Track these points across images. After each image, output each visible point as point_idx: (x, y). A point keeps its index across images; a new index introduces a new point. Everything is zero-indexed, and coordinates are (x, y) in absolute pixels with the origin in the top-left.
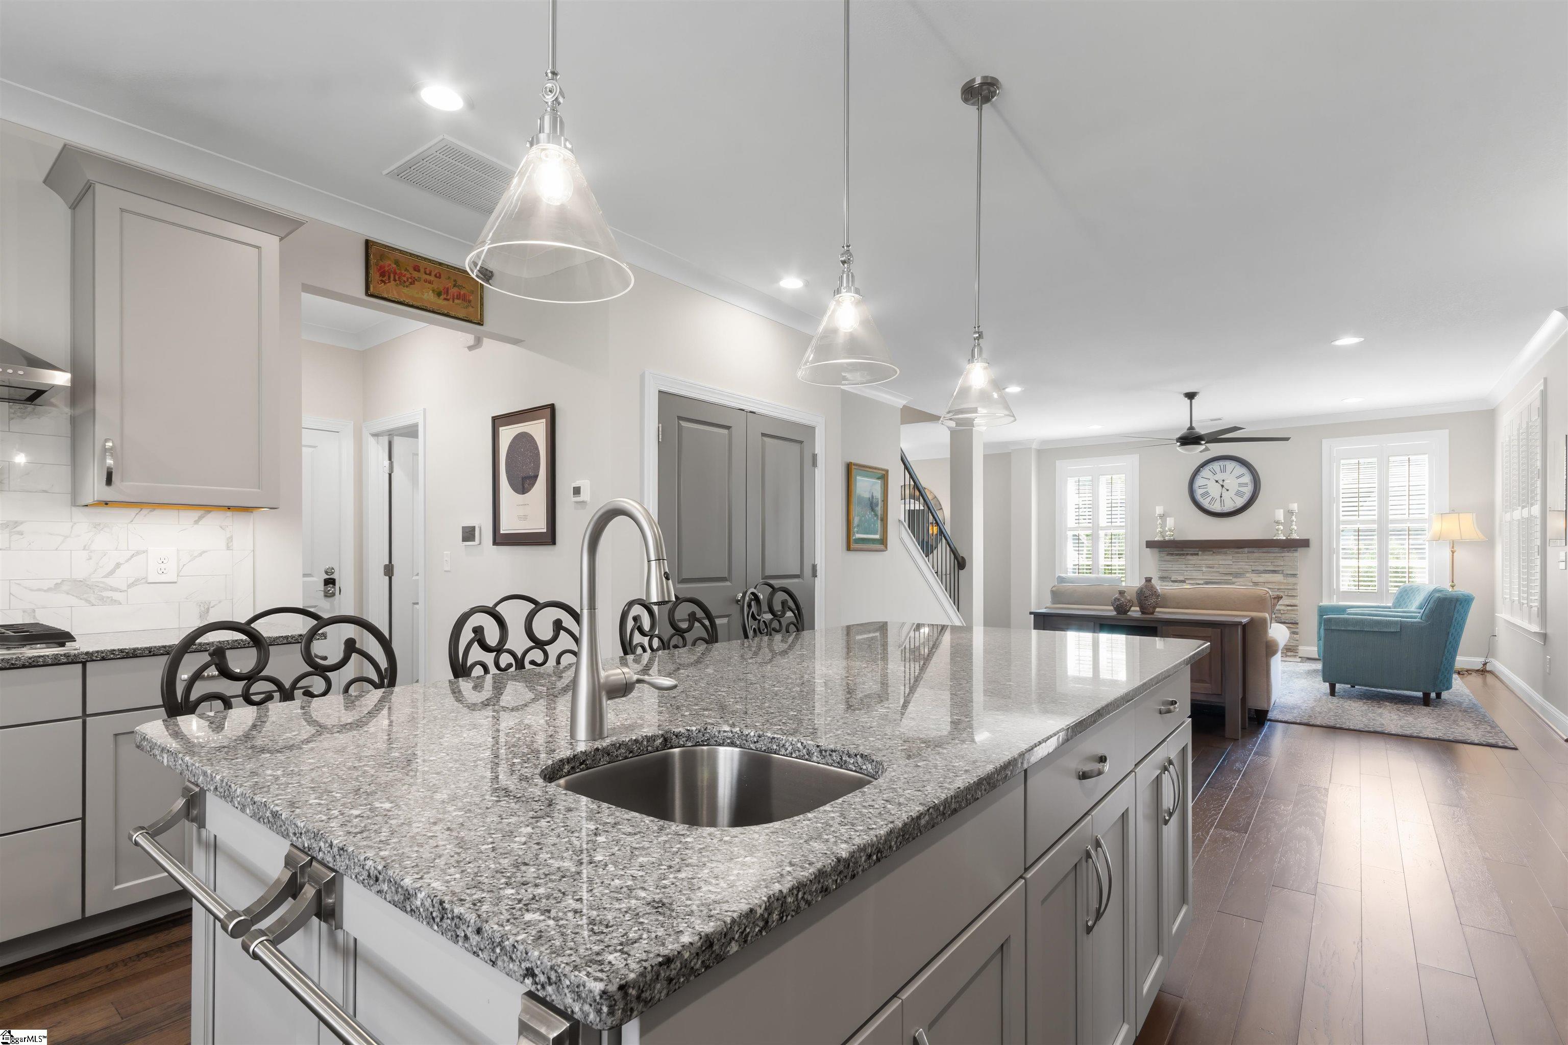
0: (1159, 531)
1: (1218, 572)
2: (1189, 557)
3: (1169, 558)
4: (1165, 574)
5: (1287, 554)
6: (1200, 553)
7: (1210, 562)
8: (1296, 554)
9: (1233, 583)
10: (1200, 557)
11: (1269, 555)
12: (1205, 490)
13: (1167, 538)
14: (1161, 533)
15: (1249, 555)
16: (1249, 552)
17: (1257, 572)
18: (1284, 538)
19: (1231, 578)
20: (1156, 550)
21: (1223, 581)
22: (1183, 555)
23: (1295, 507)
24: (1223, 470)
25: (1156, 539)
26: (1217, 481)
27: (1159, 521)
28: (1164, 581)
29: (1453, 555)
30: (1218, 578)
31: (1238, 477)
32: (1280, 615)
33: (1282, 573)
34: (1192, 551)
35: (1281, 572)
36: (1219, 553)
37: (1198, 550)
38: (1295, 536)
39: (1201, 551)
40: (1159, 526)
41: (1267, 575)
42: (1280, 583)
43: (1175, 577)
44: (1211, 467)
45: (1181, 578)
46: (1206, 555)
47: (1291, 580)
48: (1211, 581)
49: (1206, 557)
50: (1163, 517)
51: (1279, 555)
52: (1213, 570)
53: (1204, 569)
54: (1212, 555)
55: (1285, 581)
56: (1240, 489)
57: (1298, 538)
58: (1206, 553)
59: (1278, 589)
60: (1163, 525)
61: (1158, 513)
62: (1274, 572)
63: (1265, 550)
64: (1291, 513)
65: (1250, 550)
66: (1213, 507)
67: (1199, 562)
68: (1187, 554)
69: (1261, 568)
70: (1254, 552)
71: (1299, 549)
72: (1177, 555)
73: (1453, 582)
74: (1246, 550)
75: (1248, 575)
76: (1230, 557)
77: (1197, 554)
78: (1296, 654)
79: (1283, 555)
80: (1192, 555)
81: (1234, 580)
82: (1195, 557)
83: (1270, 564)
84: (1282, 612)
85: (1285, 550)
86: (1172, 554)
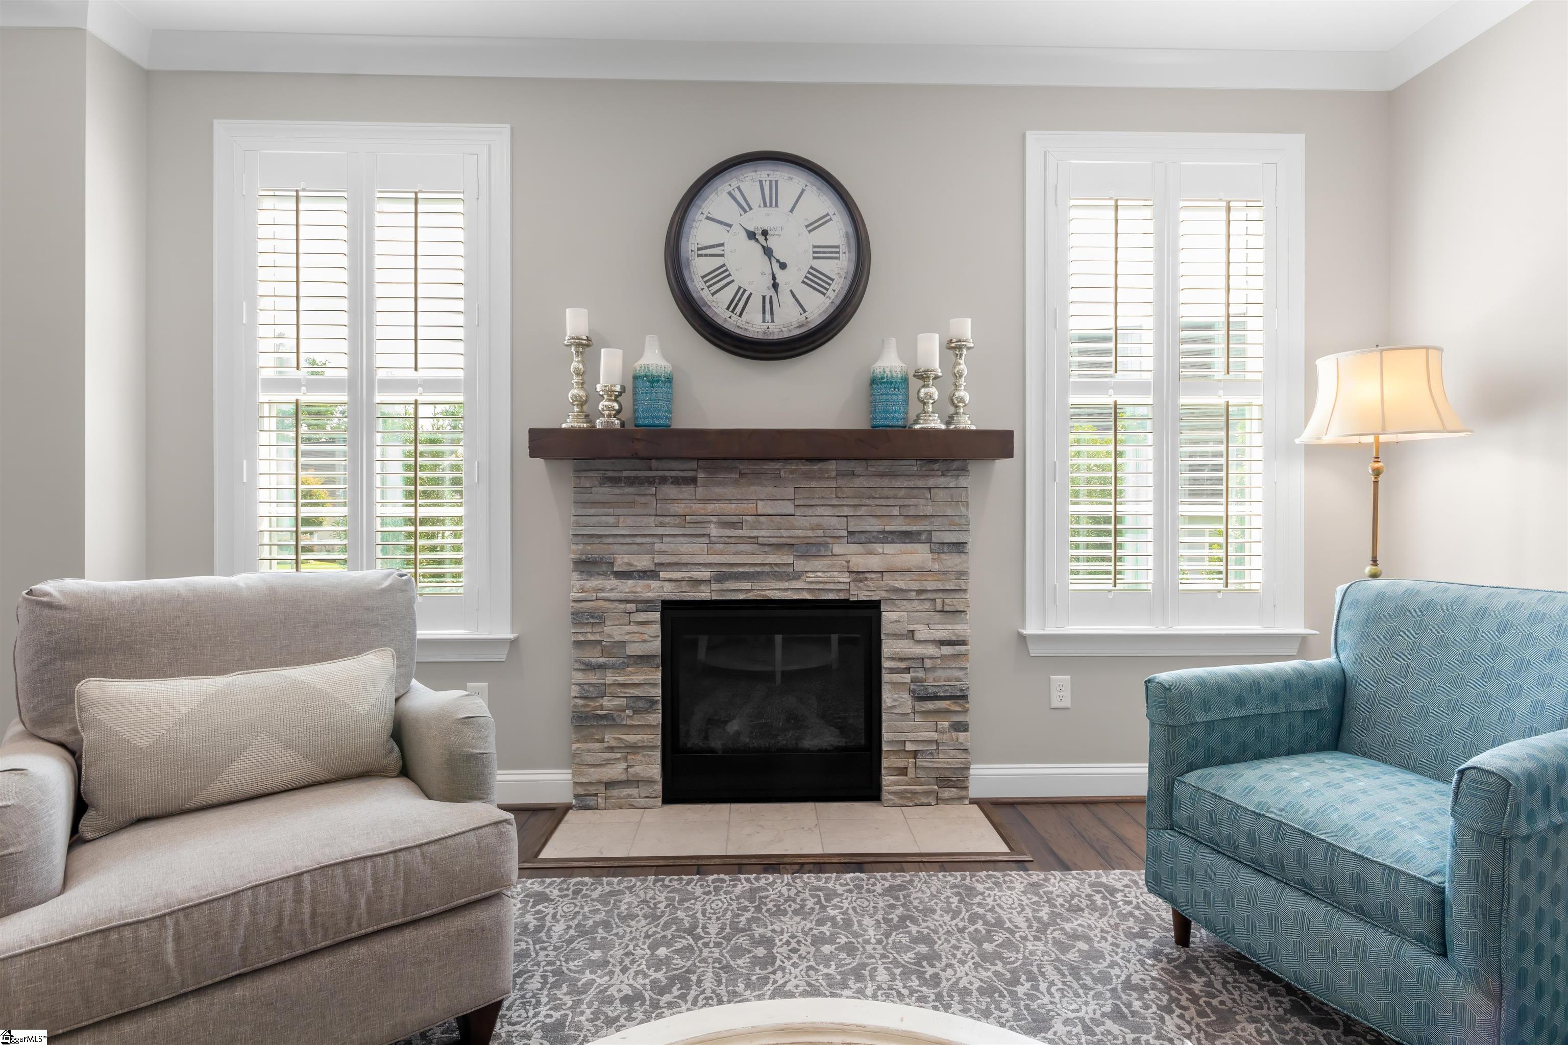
0: (575, 397)
1: (754, 540)
2: (671, 491)
3: (604, 493)
4: (595, 550)
5: (942, 481)
6: (701, 475)
7: (732, 507)
8: (963, 482)
9: (797, 576)
10: (700, 491)
11: (897, 483)
12: (718, 262)
13: (599, 423)
14: (582, 404)
15: (841, 482)
16: (840, 474)
17: (863, 537)
18: (943, 427)
19: (790, 560)
20: (567, 466)
21: (767, 569)
22: (650, 481)
23: (965, 328)
24: (771, 200)
25: (564, 426)
26: (751, 235)
27: (576, 364)
28: (590, 574)
29: (1376, 483)
30: (759, 559)
31: (812, 227)
32: (921, 674)
33: (929, 541)
34: (676, 470)
35: (923, 537)
36: (757, 477)
37: (694, 464)
38: (966, 423)
39: (704, 469)
40: (576, 379)
41: (889, 548)
42: (923, 572)
43: (626, 559)
44: (735, 183)
45: (643, 562)
46: (719, 484)
47: (951, 561)
48: (735, 570)
49: (718, 490)
50: (584, 345)
51: (921, 483)
52: (739, 532)
53: (714, 531)
54: (736, 482)
55: (936, 567)
56: (818, 264)
57: (973, 428)
58: (721, 476)
59: (920, 592)
60: (588, 376)
61: (569, 333)
62: (907, 537)
63: (883, 466)
64: (954, 347)
65: (845, 466)
66: (741, 322)
67: (697, 507)
68: (663, 480)
69: (874, 525)
70: (853, 474)
71: (973, 466)
72: (632, 482)
73: (1375, 562)
74: (832, 466)
75: (837, 549)
76: (789, 491)
77: (693, 481)
78: (963, 793)
79: (931, 482)
80: (678, 482)
81: (800, 565)
82: (686, 491)
83: (896, 511)
84: (928, 663)
85: (936, 466)
86: (615, 481)
